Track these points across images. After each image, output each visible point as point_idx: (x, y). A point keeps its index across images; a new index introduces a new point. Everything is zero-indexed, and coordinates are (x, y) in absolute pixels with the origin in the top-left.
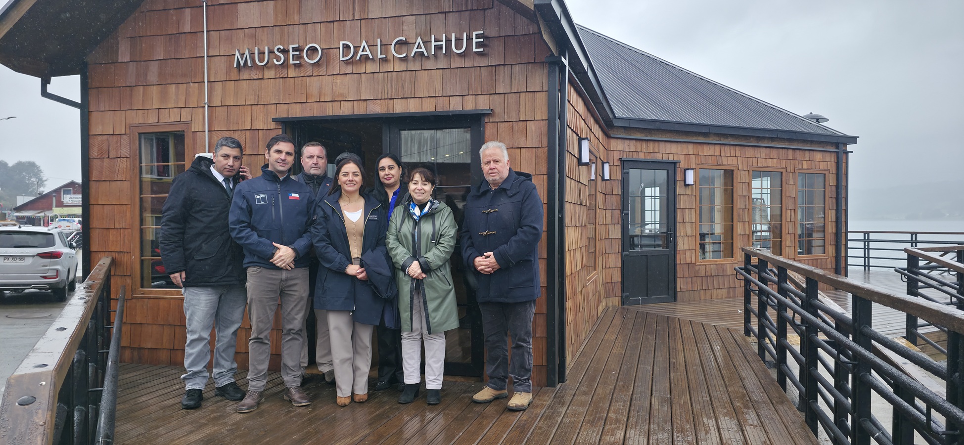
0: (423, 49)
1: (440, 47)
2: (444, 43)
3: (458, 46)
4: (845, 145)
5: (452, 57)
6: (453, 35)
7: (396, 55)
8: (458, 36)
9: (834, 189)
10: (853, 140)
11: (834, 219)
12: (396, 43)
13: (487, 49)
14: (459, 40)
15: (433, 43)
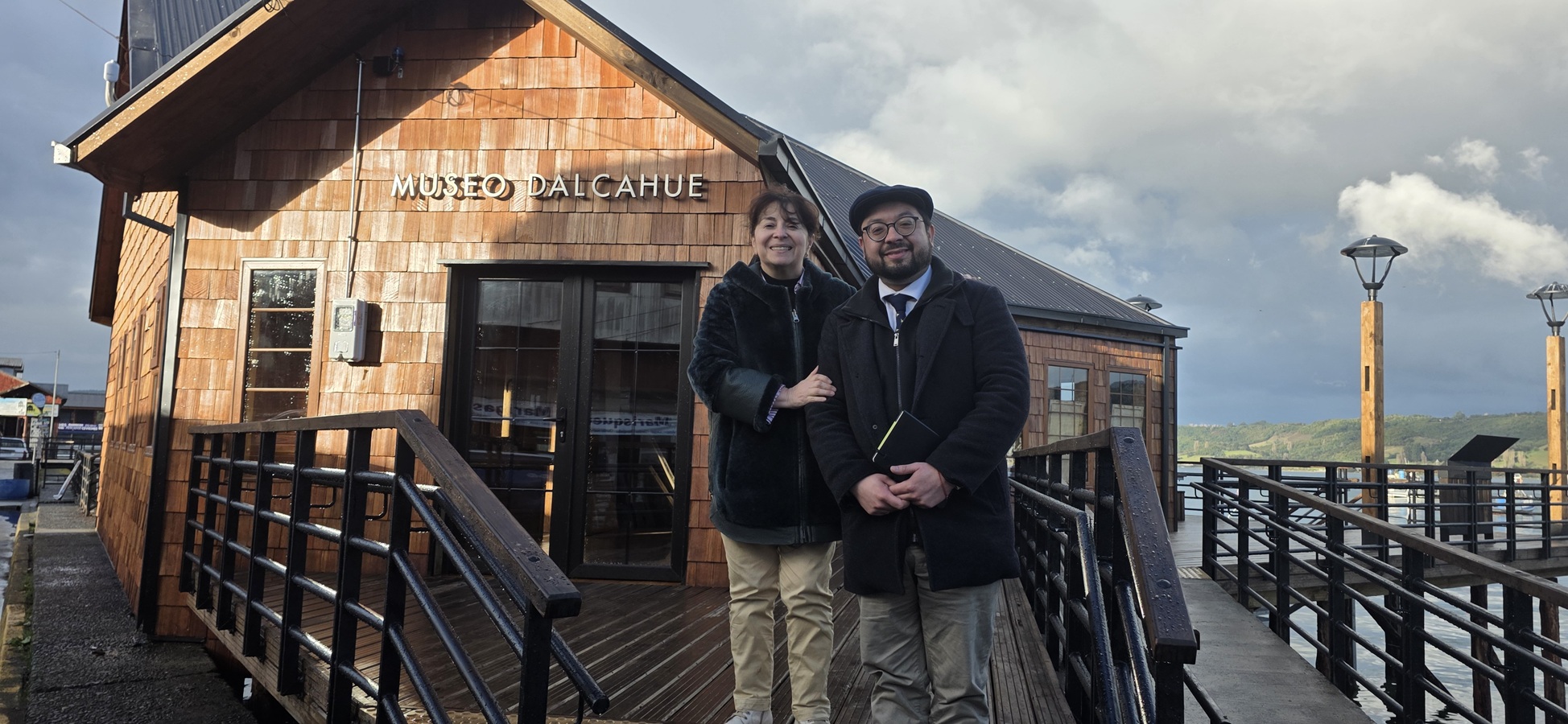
0: (631, 190)
1: (651, 188)
2: (655, 185)
3: (673, 189)
4: (1173, 338)
5: (664, 200)
6: (667, 176)
7: (597, 193)
8: (673, 177)
9: (1158, 395)
10: (1183, 332)
11: (1158, 435)
12: (598, 180)
13: (705, 196)
14: (674, 182)
15: (643, 184)
